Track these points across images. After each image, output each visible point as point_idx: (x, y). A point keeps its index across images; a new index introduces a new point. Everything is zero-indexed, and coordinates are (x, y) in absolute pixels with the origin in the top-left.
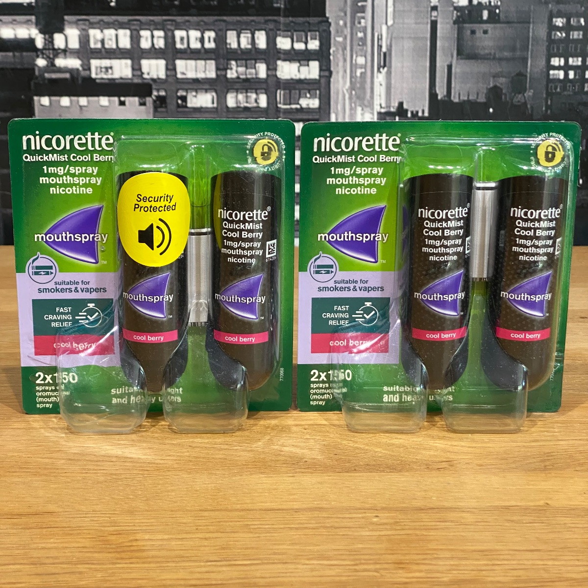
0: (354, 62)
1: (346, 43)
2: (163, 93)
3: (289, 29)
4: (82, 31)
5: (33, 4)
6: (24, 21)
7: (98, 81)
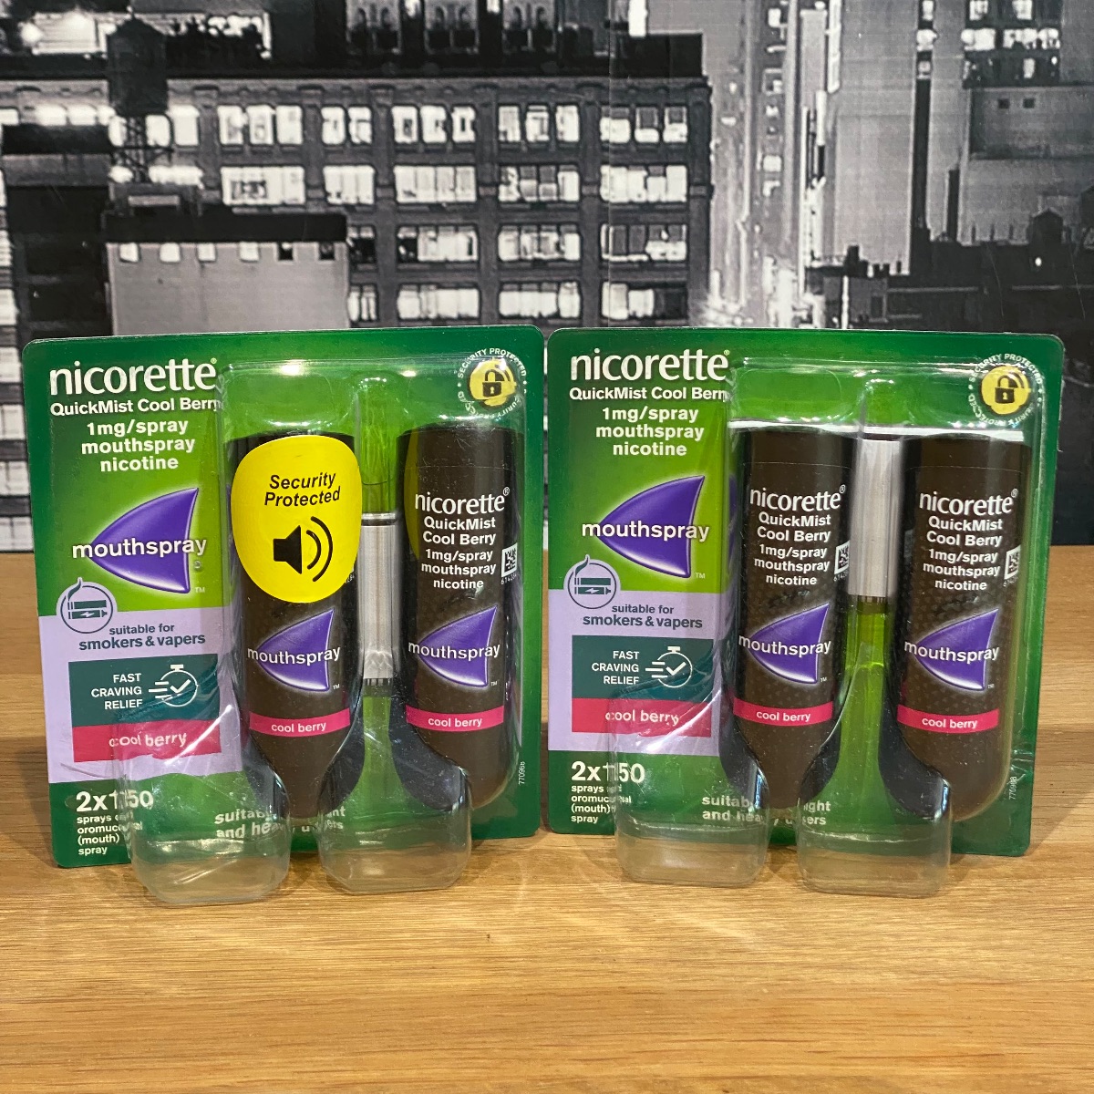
0: (758, 167)
1: (743, 129)
2: (367, 234)
3: (626, 101)
4: (204, 110)
5: (104, 56)
6: (85, 90)
7: (235, 210)
